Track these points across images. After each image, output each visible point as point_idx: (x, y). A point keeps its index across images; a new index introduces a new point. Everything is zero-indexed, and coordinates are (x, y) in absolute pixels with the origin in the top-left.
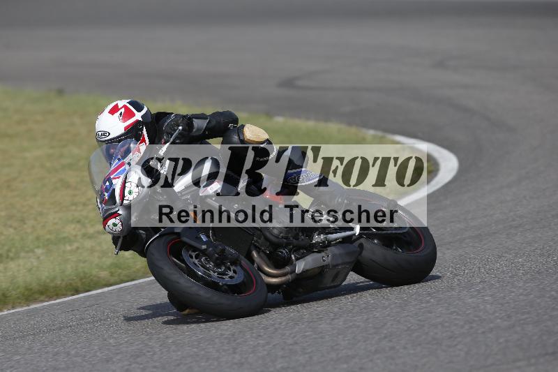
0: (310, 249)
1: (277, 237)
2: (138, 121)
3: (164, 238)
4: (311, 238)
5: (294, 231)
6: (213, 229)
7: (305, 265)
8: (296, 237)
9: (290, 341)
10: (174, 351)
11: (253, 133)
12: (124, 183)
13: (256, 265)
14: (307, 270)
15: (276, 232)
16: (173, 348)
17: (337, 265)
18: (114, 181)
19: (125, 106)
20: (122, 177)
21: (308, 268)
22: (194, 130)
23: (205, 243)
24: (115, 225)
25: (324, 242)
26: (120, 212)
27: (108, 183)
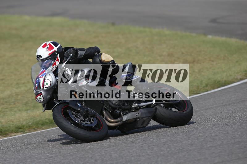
0: (131, 110)
1: (115, 105)
2: (55, 51)
3: (61, 105)
4: (131, 105)
5: (122, 102)
6: (85, 101)
7: (127, 117)
8: (124, 105)
9: (213, 135)
10: (162, 139)
11: (106, 57)
12: (44, 80)
13: (105, 117)
14: (129, 120)
15: (114, 102)
16: (162, 137)
17: (144, 117)
18: (40, 79)
19: (49, 44)
20: (44, 77)
21: (128, 119)
22: (79, 56)
23: (80, 107)
24: (40, 98)
25: (137, 107)
26: (42, 93)
27: (37, 80)
